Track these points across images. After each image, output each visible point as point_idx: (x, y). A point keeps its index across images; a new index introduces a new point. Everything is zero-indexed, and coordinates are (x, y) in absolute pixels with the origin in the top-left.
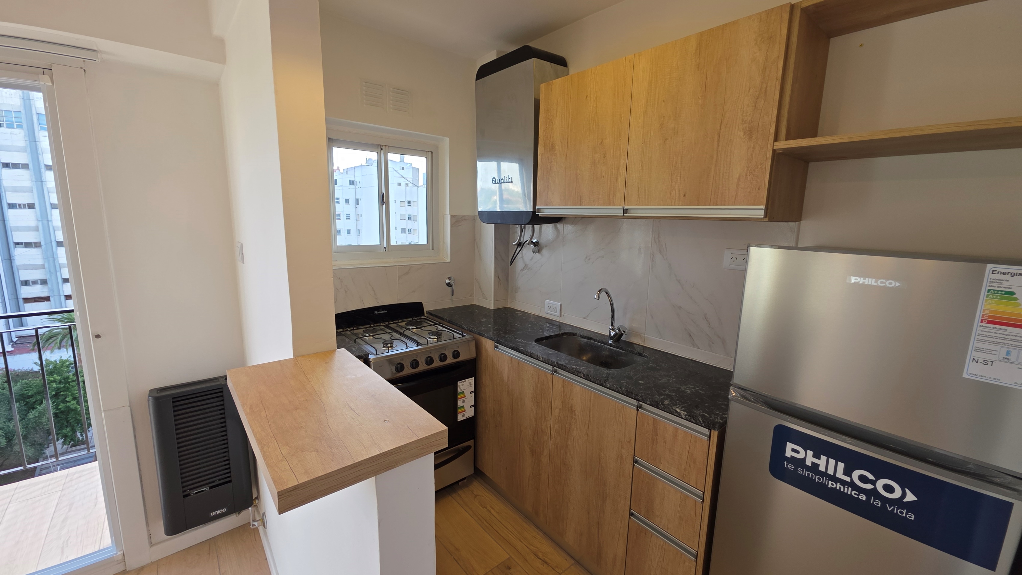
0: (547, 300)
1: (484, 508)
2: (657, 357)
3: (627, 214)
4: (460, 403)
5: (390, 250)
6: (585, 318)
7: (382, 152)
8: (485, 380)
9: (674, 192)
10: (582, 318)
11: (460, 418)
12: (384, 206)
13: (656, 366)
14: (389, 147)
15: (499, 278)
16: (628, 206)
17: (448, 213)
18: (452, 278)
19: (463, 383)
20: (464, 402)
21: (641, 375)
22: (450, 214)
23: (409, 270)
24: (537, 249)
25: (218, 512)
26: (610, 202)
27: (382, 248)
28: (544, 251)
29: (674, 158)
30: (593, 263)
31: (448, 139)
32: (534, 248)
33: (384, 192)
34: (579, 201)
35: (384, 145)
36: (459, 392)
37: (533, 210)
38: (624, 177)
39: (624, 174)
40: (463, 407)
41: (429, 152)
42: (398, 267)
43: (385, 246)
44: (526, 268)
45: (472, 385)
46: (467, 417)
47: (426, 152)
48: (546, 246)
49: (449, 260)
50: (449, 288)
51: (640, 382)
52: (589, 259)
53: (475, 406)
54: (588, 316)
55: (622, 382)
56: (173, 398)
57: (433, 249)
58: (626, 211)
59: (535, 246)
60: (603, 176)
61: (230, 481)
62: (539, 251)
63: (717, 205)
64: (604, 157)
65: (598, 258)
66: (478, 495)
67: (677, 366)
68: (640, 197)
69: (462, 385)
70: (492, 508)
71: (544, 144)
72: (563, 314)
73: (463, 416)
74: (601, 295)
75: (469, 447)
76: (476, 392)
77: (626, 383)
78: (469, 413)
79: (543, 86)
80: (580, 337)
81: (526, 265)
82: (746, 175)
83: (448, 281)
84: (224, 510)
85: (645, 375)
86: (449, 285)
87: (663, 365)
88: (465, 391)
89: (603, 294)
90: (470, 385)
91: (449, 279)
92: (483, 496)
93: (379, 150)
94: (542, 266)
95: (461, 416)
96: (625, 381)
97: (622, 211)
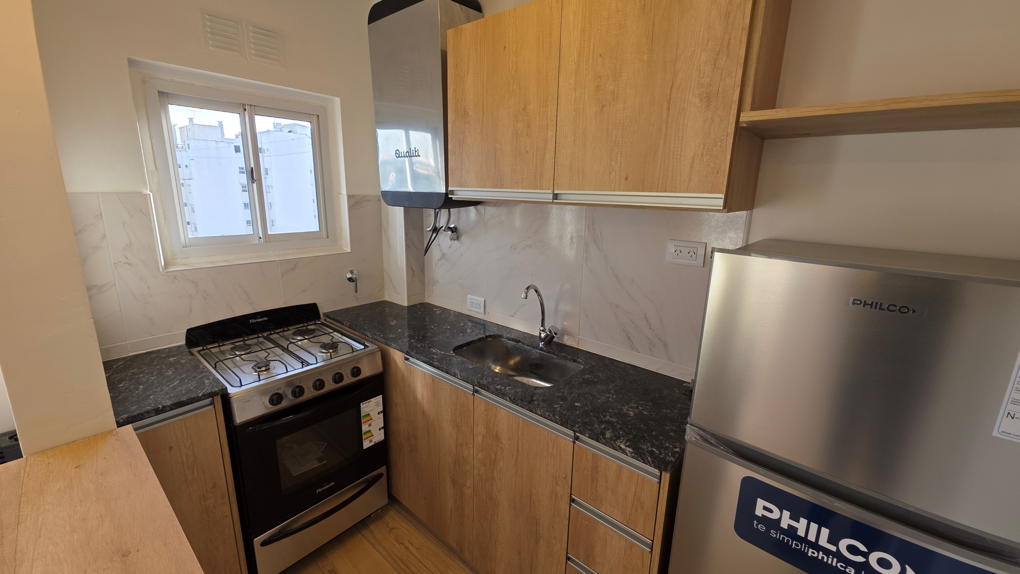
0: (469, 294)
1: (401, 545)
2: (594, 363)
3: (557, 200)
4: (365, 428)
5: (268, 240)
6: (512, 316)
7: (246, 113)
8: (396, 397)
9: (614, 174)
10: (509, 316)
11: (366, 444)
12: (255, 185)
13: (592, 377)
14: (255, 107)
15: (412, 269)
16: (558, 190)
17: (344, 191)
18: (355, 272)
19: (367, 404)
20: (370, 425)
21: (577, 393)
22: (347, 194)
23: (296, 265)
24: (455, 236)
26: (536, 185)
27: (257, 238)
28: (463, 238)
29: (614, 130)
30: (519, 253)
31: (340, 99)
32: (451, 235)
33: (252, 166)
34: (499, 183)
35: (247, 105)
36: (364, 415)
37: (446, 191)
38: (553, 153)
39: (552, 149)
40: (370, 431)
41: (313, 115)
42: (278, 261)
43: (261, 236)
44: (444, 258)
45: (380, 405)
46: (376, 442)
47: (310, 115)
48: (466, 233)
49: (349, 250)
50: (352, 284)
51: (576, 404)
52: (515, 249)
53: (386, 428)
54: (515, 313)
55: (555, 406)
57: (327, 237)
58: (555, 196)
59: (453, 232)
60: (528, 152)
62: (458, 238)
63: (665, 191)
64: (528, 127)
65: (524, 248)
66: (394, 529)
67: (615, 375)
68: (572, 180)
69: (367, 406)
70: (411, 543)
71: (454, 109)
72: (487, 311)
73: (371, 441)
74: (530, 293)
75: (381, 475)
76: (386, 412)
77: (560, 407)
78: (379, 436)
79: (450, 32)
80: (507, 339)
81: (443, 254)
82: (702, 155)
83: (349, 276)
85: (581, 392)
86: (350, 279)
87: (601, 375)
88: (370, 413)
89: (532, 291)
90: (377, 405)
91: (352, 272)
92: (400, 529)
93: (242, 110)
94: (462, 255)
95: (368, 442)
96: (558, 405)
97: (551, 196)
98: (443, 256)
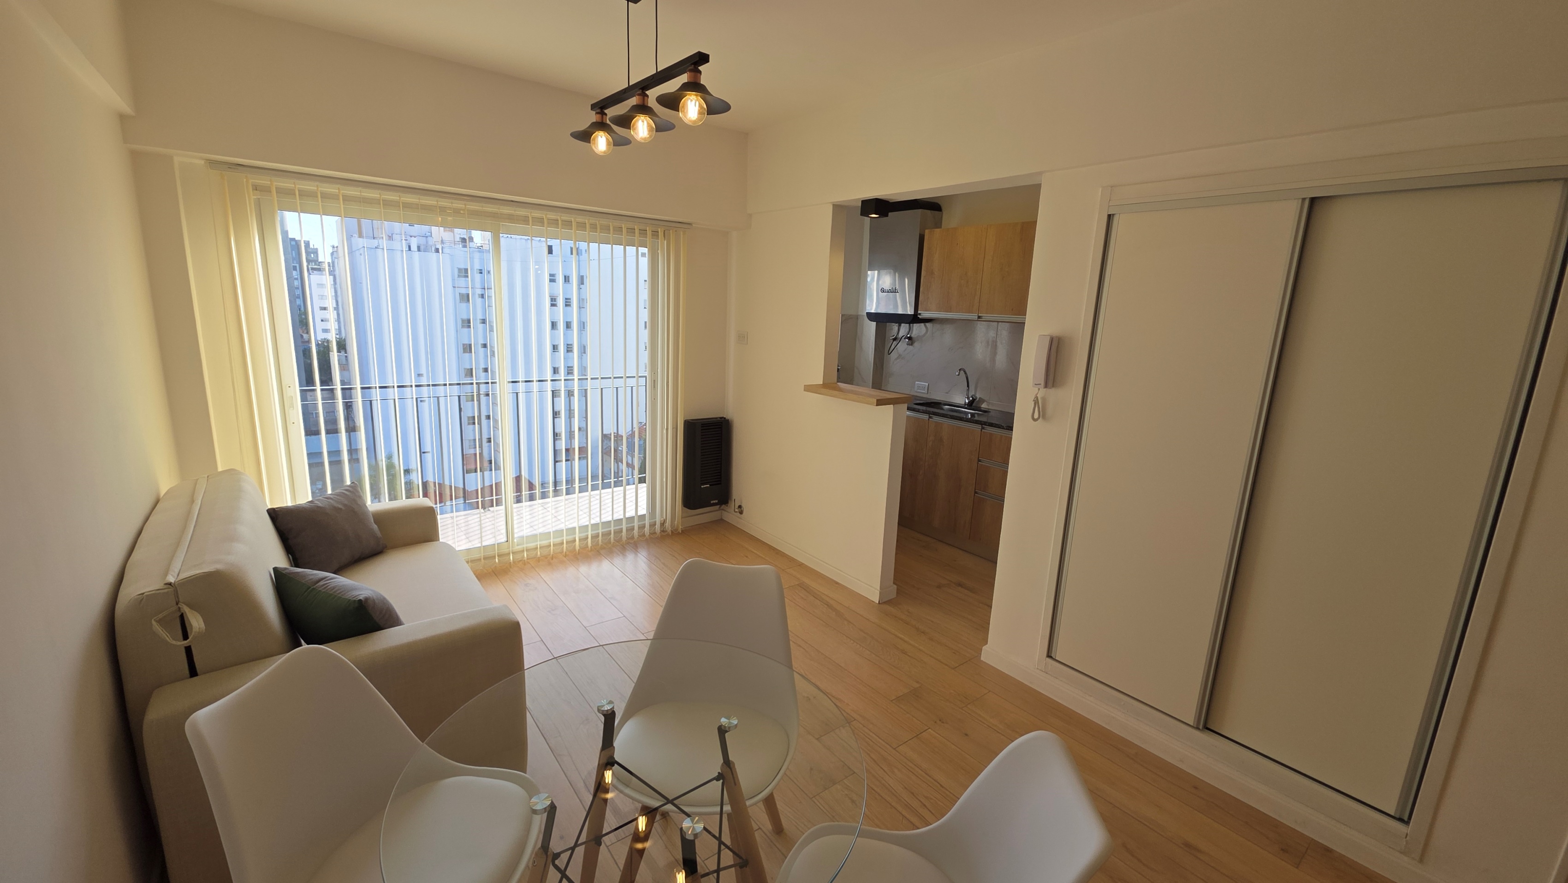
0: (918, 381)
3: (980, 319)
6: (947, 393)
9: (1006, 308)
15: (877, 366)
16: (980, 314)
24: (910, 342)
25: (714, 502)
26: (970, 311)
28: (916, 344)
29: (1007, 288)
30: (955, 352)
32: (907, 342)
34: (949, 310)
37: (913, 313)
38: (979, 297)
39: (979, 294)
44: (900, 358)
48: (918, 340)
52: (952, 350)
54: (949, 391)
56: (702, 424)
58: (979, 317)
59: (909, 340)
60: (966, 295)
61: (720, 484)
62: (912, 344)
64: (967, 282)
65: (958, 349)
68: (987, 310)
71: (926, 270)
72: (929, 392)
74: (961, 373)
79: (927, 231)
81: (899, 355)
84: (717, 501)
89: (962, 372)
94: (912, 356)
97: (977, 317)
98: (900, 356)
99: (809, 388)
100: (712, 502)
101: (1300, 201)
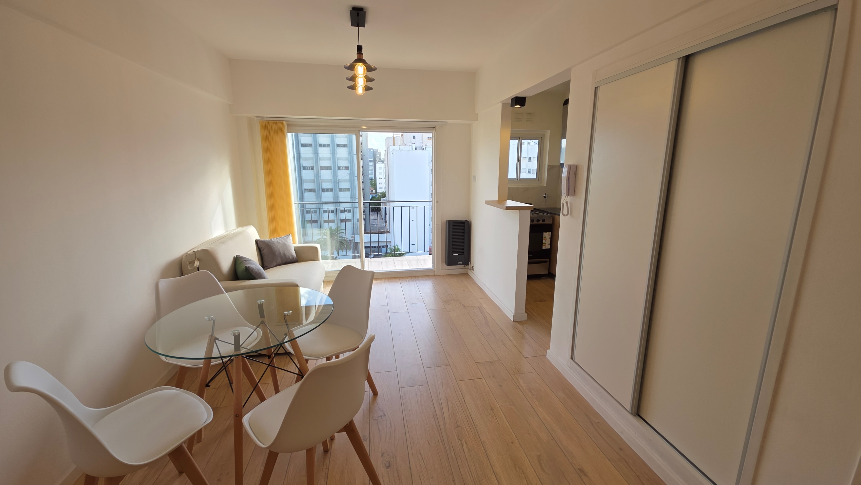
4: (544, 241)
5: (520, 181)
7: (520, 139)
8: (555, 234)
11: (544, 248)
12: (519, 162)
14: (523, 137)
17: (547, 164)
18: (546, 194)
20: (546, 241)
23: (527, 189)
25: (460, 263)
31: (549, 131)
33: (519, 156)
35: (521, 137)
36: (544, 236)
40: (545, 243)
42: (523, 187)
43: (518, 179)
47: (539, 138)
49: (546, 186)
50: (545, 199)
53: (551, 244)
56: (453, 223)
57: (539, 181)
61: (464, 254)
69: (546, 234)
73: (545, 247)
75: (547, 261)
76: (552, 238)
78: (548, 247)
83: (544, 196)
84: (461, 263)
86: (545, 197)
88: (546, 237)
90: (549, 235)
91: (545, 194)
93: (519, 139)
95: (544, 247)
99: (488, 203)
100: (459, 263)
101: (678, 59)
